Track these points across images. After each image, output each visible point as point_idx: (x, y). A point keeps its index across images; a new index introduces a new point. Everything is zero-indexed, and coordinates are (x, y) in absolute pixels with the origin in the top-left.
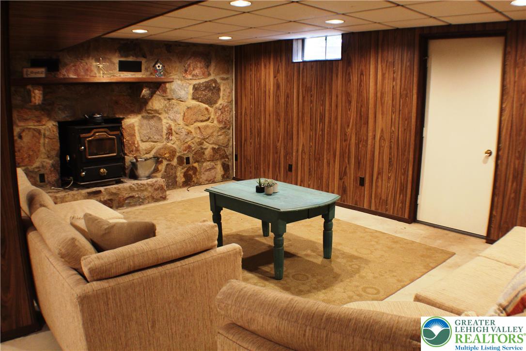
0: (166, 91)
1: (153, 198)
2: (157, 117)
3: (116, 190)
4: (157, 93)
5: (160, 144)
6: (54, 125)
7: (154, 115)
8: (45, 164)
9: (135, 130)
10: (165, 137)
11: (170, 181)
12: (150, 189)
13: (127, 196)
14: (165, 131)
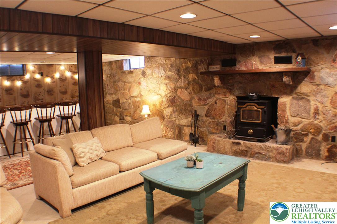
0: (314, 78)
1: (276, 159)
2: (306, 98)
3: (250, 146)
4: (305, 80)
5: (307, 120)
6: (233, 98)
7: (303, 97)
8: (227, 120)
9: (286, 107)
10: (312, 115)
11: (313, 152)
12: (274, 152)
13: (257, 151)
14: (312, 111)
